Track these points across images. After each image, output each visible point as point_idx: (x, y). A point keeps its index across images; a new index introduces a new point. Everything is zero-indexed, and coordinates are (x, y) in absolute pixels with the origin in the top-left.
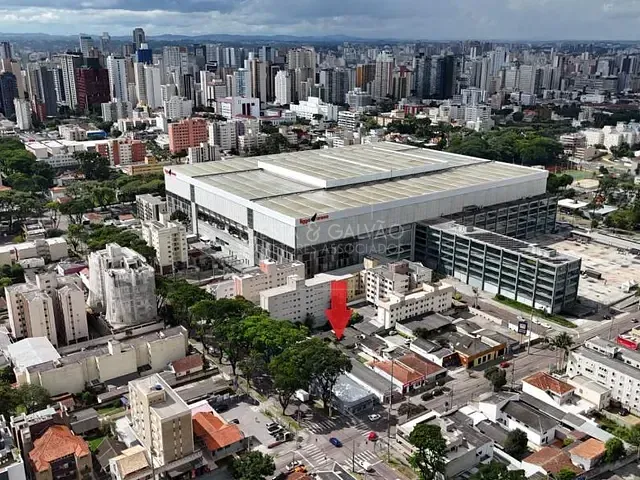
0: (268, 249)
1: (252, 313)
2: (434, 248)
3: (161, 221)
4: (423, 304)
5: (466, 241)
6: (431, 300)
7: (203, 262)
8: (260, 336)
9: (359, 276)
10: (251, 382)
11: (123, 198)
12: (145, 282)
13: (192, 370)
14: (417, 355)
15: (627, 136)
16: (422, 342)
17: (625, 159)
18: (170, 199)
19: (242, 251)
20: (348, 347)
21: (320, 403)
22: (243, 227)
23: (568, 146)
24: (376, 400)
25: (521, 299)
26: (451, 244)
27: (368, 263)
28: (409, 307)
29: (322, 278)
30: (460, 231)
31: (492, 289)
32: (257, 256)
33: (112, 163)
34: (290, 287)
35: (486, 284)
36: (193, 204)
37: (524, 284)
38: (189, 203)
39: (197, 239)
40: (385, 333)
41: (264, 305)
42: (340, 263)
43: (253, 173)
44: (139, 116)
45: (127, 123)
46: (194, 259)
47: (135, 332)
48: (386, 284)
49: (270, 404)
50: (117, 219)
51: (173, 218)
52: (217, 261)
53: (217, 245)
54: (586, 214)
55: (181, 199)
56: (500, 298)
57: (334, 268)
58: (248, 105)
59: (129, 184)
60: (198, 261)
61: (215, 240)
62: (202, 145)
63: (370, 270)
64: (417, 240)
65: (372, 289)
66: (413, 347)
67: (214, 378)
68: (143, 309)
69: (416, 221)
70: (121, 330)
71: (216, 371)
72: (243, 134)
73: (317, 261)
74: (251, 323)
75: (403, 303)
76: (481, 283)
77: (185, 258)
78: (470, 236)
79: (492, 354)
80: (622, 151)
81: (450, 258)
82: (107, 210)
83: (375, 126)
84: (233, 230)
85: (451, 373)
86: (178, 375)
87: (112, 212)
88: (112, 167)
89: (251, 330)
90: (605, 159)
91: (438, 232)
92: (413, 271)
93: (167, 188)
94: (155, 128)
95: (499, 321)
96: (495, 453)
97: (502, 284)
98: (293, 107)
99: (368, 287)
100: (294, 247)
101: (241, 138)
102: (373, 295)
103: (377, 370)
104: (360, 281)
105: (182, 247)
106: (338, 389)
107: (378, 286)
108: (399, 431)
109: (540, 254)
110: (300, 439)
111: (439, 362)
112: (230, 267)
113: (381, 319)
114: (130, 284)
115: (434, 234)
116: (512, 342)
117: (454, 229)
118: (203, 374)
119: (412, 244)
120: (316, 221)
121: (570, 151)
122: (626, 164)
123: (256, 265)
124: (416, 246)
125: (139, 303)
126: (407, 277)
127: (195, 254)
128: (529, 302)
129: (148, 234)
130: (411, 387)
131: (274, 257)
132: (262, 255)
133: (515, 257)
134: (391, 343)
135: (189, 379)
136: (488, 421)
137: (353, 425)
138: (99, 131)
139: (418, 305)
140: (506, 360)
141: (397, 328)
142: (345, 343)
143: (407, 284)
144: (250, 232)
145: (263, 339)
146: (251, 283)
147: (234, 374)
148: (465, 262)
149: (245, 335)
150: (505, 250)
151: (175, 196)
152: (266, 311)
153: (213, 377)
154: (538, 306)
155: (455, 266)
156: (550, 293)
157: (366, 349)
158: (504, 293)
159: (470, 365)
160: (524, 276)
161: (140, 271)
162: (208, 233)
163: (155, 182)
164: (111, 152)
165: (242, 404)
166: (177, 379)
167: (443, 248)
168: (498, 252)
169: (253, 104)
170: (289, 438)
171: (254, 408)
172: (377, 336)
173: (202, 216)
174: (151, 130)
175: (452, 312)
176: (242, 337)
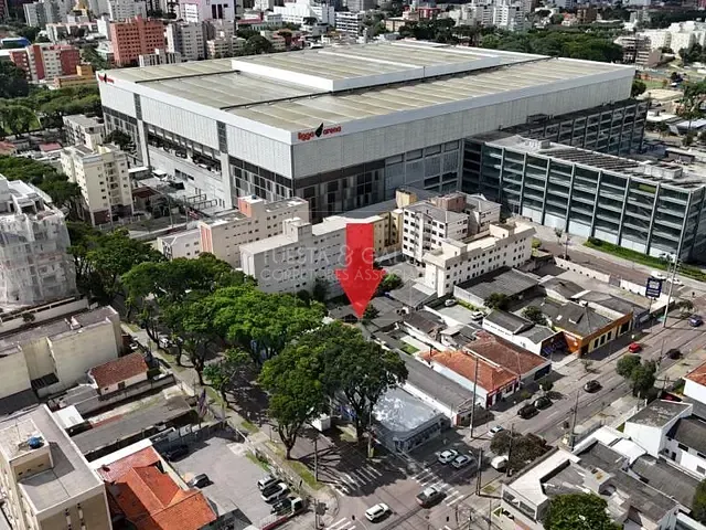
0: (251, 182)
1: (227, 283)
2: (491, 175)
3: (89, 145)
4: (492, 256)
5: (542, 163)
6: (503, 250)
7: (155, 205)
8: (241, 323)
9: (390, 218)
10: (230, 397)
11: (46, 123)
12: (51, 235)
13: (129, 382)
14: (499, 339)
15: (699, 35)
16: (502, 317)
17: (697, 64)
18: (108, 119)
19: (214, 187)
20: (385, 329)
21: (350, 432)
22: (212, 150)
23: (629, 50)
24: (444, 423)
25: (627, 243)
26: (519, 167)
27: (403, 199)
28: (473, 262)
29: (334, 223)
30: (532, 147)
31: (581, 230)
32: (236, 193)
33: (35, 77)
34: (288, 237)
35: (571, 223)
36: (140, 122)
37: (633, 220)
38: (134, 121)
39: (149, 174)
40: (438, 303)
41: (248, 268)
42: (358, 201)
43: (225, 76)
44: (76, 20)
45: (58, 28)
46: (143, 201)
47: (39, 316)
48: (434, 228)
49: (263, 437)
50: (38, 149)
51: (107, 142)
52: (177, 204)
53: (178, 181)
54: (673, 128)
55: (124, 117)
56: (596, 243)
57: (351, 208)
58: (220, 6)
59: (52, 102)
60: (148, 203)
61: (173, 174)
62: (157, 51)
63: (408, 207)
64: (466, 164)
65: (412, 237)
66: (488, 325)
67: (167, 393)
68: (52, 278)
69: (464, 136)
70: (15, 314)
71: (170, 379)
72: (213, 38)
73: (326, 196)
74: (224, 299)
75: (464, 256)
76: (564, 221)
77: (127, 199)
78: (550, 154)
79: (613, 331)
80: (694, 54)
81: (517, 187)
82: (23, 138)
83: (383, 31)
84: (198, 158)
85: (557, 366)
86: (104, 392)
87: (30, 141)
88: (34, 82)
89: (226, 312)
90: (672, 65)
91: (498, 151)
92: (473, 207)
93: (103, 104)
94: (97, 35)
95: (606, 278)
96: (679, 523)
97: (598, 222)
98: (277, 10)
99: (405, 234)
100: (290, 177)
101: (211, 43)
102: (412, 246)
103: (438, 368)
104: (391, 226)
105: (122, 183)
106: (381, 408)
107: (420, 232)
108: (505, 493)
109: (659, 176)
110: (321, 509)
111: (536, 349)
112: (196, 211)
113: (431, 281)
114: (23, 239)
115: (493, 155)
116: (639, 311)
117: (522, 145)
118: (149, 387)
119: (459, 170)
120: (323, 136)
121: (630, 56)
122: (700, 71)
123: (234, 208)
124: (465, 173)
125: (44, 270)
126: (465, 217)
127: (142, 195)
128: (640, 248)
129: (69, 165)
130: (499, 396)
131: (260, 193)
132: (242, 191)
133: (622, 182)
134: (453, 320)
135: (123, 396)
136: (647, 456)
137: (411, 473)
138: (20, 38)
139: (486, 259)
140: (635, 340)
141: (455, 295)
142: (379, 322)
143: (466, 226)
144: (223, 158)
145: (245, 327)
146: (226, 233)
147: (202, 384)
148: (540, 193)
149: (215, 322)
150: (605, 171)
151: (115, 113)
152: (250, 278)
153: (165, 391)
154: (655, 252)
155: (524, 199)
156: (676, 232)
157: (413, 331)
158: (601, 235)
159: (584, 352)
160: (635, 209)
161: (40, 218)
162: (164, 164)
163: (90, 98)
164: (31, 62)
165: (213, 442)
166: (102, 398)
167: (505, 173)
168: (594, 175)
169: (226, 6)
170: (301, 509)
171: (236, 449)
172: (427, 309)
173: (155, 139)
174: (91, 37)
175: (532, 266)
176: (210, 325)
